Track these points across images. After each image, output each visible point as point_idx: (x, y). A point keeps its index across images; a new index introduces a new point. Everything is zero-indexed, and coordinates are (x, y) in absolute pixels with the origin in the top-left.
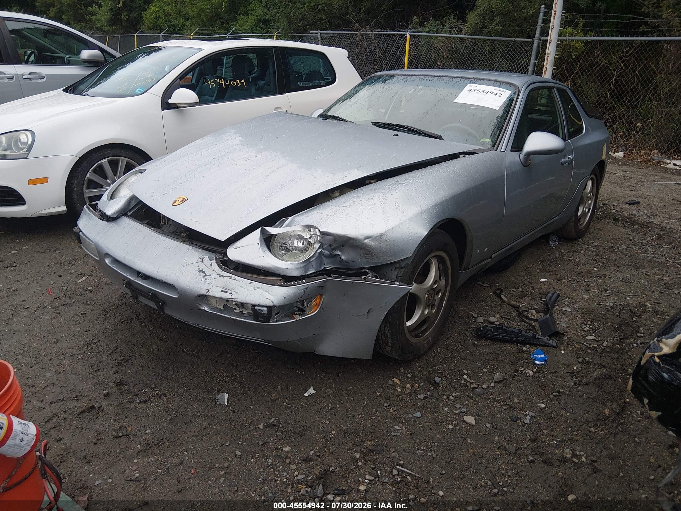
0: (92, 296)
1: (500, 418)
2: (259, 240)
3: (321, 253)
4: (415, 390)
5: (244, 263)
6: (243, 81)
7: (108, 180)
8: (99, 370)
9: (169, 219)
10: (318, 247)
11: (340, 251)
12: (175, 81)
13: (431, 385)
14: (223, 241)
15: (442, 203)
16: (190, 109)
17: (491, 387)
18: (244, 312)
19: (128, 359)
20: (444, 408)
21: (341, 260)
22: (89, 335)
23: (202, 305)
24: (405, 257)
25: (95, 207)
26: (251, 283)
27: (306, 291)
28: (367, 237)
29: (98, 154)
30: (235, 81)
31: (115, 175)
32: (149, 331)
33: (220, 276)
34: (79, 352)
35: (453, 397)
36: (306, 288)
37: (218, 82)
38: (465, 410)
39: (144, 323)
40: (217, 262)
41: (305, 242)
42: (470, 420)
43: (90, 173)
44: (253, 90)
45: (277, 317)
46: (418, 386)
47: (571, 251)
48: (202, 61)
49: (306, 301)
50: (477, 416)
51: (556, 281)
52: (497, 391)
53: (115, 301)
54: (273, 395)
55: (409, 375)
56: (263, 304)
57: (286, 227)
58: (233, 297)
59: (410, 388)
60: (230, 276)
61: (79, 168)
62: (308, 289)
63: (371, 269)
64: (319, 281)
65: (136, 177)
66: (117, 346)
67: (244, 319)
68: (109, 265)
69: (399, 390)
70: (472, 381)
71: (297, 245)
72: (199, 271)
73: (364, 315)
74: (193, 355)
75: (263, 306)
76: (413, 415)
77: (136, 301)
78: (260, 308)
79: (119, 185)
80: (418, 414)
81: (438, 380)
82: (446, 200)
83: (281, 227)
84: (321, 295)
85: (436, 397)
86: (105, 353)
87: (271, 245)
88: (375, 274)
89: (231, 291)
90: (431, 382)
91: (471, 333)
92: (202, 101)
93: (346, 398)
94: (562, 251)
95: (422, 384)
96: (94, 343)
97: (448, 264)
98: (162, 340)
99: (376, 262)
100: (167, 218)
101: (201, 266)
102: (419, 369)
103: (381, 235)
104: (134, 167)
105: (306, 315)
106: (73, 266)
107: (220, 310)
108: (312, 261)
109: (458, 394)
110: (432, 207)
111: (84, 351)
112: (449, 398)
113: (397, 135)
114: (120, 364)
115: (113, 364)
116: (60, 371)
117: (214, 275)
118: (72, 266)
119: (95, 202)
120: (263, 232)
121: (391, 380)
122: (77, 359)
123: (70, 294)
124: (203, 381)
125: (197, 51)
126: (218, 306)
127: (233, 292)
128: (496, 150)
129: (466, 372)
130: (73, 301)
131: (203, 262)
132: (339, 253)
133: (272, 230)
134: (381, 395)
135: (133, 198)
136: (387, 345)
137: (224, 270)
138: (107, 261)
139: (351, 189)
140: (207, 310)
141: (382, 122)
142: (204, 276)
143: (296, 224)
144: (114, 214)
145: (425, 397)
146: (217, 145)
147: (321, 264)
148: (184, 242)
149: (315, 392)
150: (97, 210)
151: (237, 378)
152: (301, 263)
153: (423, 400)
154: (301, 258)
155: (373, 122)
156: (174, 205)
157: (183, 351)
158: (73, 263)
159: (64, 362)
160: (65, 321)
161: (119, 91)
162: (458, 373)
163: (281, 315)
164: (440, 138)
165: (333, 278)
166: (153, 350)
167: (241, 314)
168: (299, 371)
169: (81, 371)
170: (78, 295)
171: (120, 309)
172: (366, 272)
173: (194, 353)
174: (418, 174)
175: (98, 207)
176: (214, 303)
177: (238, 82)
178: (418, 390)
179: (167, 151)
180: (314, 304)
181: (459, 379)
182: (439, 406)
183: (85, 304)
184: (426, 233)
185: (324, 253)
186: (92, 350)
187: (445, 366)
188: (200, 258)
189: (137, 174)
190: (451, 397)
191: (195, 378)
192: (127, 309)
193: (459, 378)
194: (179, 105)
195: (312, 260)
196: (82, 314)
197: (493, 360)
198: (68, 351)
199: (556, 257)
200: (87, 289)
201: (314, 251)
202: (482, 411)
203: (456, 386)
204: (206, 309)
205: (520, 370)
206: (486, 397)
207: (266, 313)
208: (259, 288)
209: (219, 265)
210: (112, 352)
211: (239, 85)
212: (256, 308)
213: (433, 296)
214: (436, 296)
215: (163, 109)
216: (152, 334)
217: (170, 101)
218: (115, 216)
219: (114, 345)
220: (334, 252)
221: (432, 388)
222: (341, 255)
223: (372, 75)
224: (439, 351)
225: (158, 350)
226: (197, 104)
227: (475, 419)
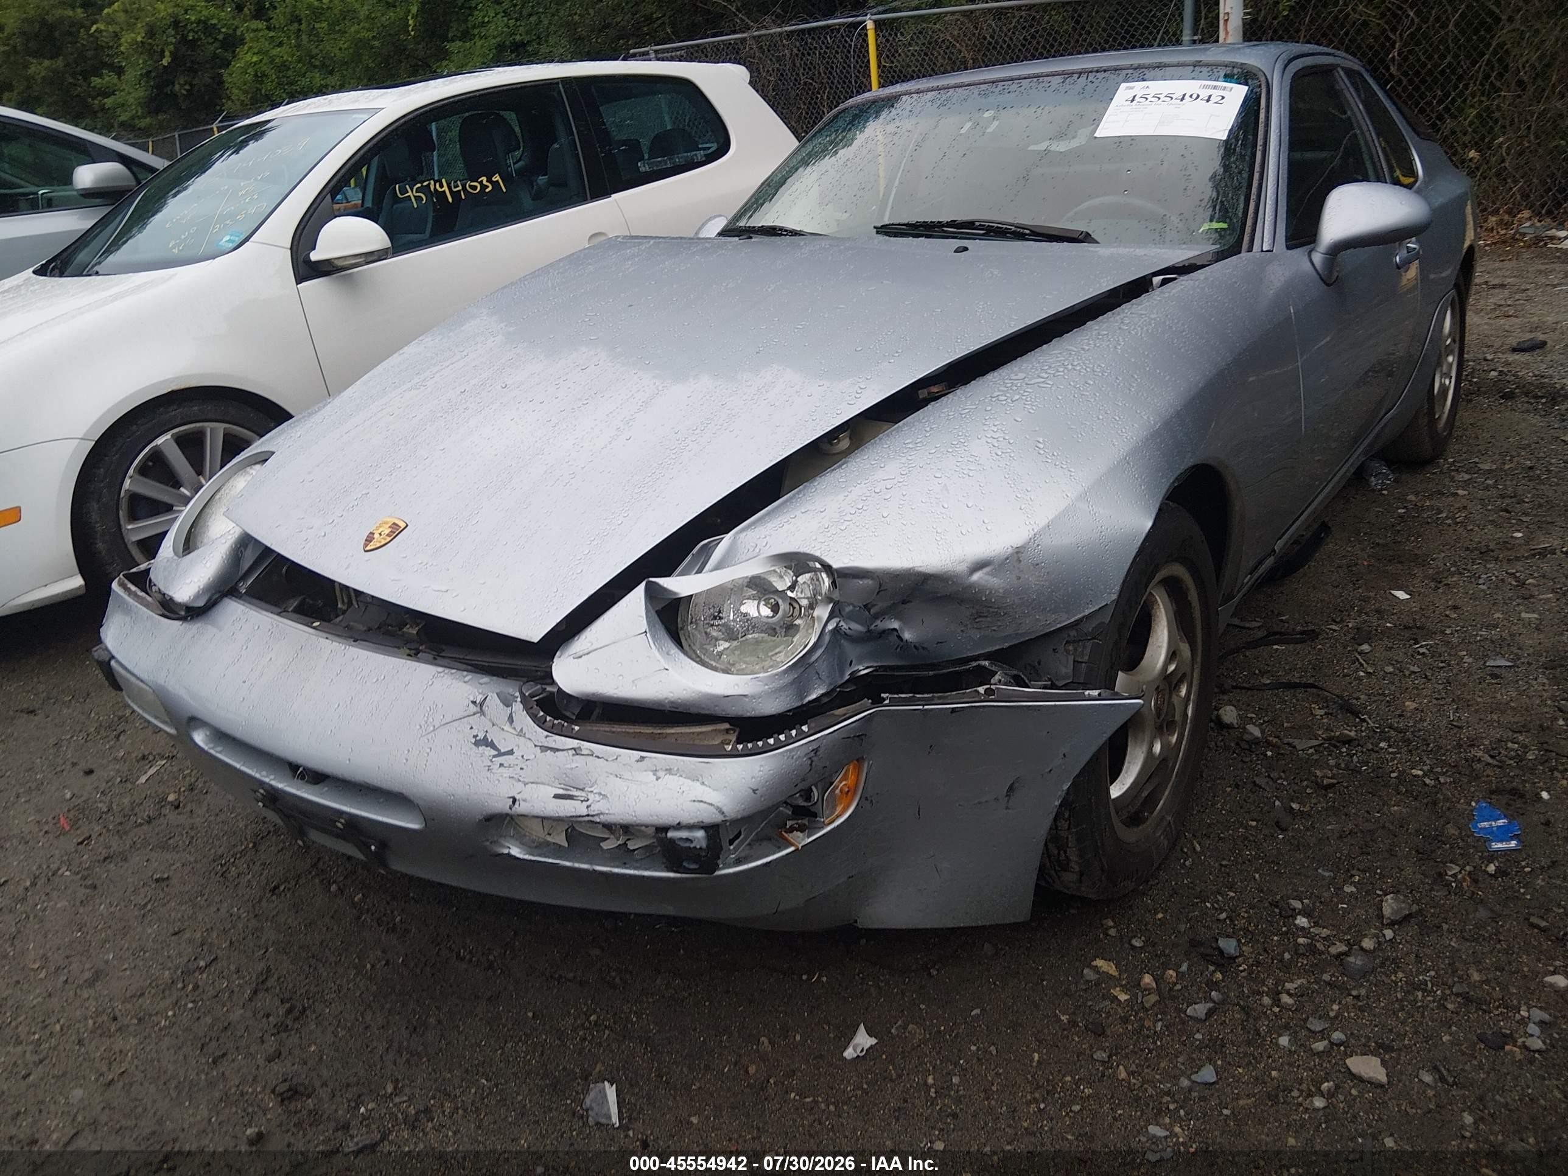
0: (182, 819)
1: (1452, 1043)
2: (645, 622)
3: (837, 630)
4: (1171, 989)
5: (611, 698)
6: (496, 178)
7: (182, 489)
8: (224, 1055)
9: (358, 593)
10: (827, 615)
11: (898, 617)
12: (318, 201)
13: (1213, 964)
14: (536, 640)
15: (1168, 424)
16: (369, 269)
17: (1386, 941)
18: (631, 846)
19: (304, 1010)
20: (1277, 1039)
21: (902, 644)
22: (183, 945)
23: (502, 841)
24: (1097, 607)
25: (142, 580)
26: (642, 758)
27: (815, 759)
28: (977, 563)
29: (143, 425)
30: (477, 181)
31: (200, 472)
32: (354, 905)
33: (544, 749)
34: (162, 1005)
35: (1290, 995)
36: (816, 751)
37: (432, 189)
38: (1343, 1037)
39: (334, 882)
40: (528, 709)
41: (780, 602)
42: (1369, 1067)
43: (131, 477)
44: (527, 202)
45: (736, 849)
46: (1174, 975)
47: (1431, 495)
48: (382, 139)
49: (816, 788)
50: (1381, 1049)
51: (1433, 585)
52: (1407, 954)
53: (246, 826)
54: (752, 1070)
55: (1137, 943)
56: (692, 822)
57: (717, 568)
58: (595, 808)
59: (1154, 985)
60: (575, 746)
61: (99, 468)
62: (821, 750)
63: (998, 657)
64: (850, 720)
65: (249, 478)
66: (269, 970)
67: (635, 868)
68: (206, 748)
69: (1123, 997)
70: (1325, 932)
71: (756, 614)
72: (477, 743)
73: (996, 799)
74: (491, 966)
75: (691, 827)
76: (1193, 1077)
77: (300, 843)
78: (684, 834)
79: (204, 507)
80: (1207, 1074)
81: (1229, 945)
82: (1178, 414)
83: (699, 571)
84: (860, 760)
85: (1238, 1004)
86: (235, 998)
87: (682, 629)
88: (1015, 672)
89: (583, 794)
90: (1207, 955)
91: (1269, 776)
92: (400, 244)
93: (973, 1048)
94: (1408, 498)
95: (1184, 967)
96: (201, 970)
97: (1193, 595)
98: (394, 929)
99: (1010, 635)
100: (355, 591)
101: (481, 726)
102: (1160, 916)
103: (1018, 551)
104: (247, 444)
105: (822, 828)
106: (122, 738)
107: (557, 850)
108: (816, 660)
109: (1299, 982)
110: (1147, 440)
111: (174, 998)
112: (1279, 1000)
113: (966, 249)
114: (281, 1028)
115: (261, 1029)
116: (110, 1077)
117: (525, 748)
118: (118, 737)
119: (143, 567)
120: (654, 594)
121: (1089, 966)
122: (156, 1029)
123: (121, 823)
124: (534, 1052)
125: (365, 117)
126: (549, 839)
127: (591, 796)
128: (1250, 250)
129: (1297, 904)
130: (128, 843)
131: (482, 713)
132: (895, 625)
133: (679, 584)
134: (1073, 1023)
135: (246, 541)
136: (1065, 867)
137: (552, 730)
138: (199, 738)
139: (885, 425)
140: (518, 855)
141: (905, 221)
142: (494, 756)
143: (750, 555)
144: (197, 596)
145: (1210, 1010)
146: (465, 353)
147: (842, 663)
148: (416, 654)
149: (873, 1041)
150: (150, 587)
151: (633, 1024)
152: (786, 671)
153: (1206, 1020)
154: (780, 658)
155: (879, 225)
156: (368, 548)
157: (458, 955)
158: (120, 728)
159: (119, 1044)
160: (112, 909)
161: (175, 251)
162: (1277, 910)
163: (745, 839)
164: (1085, 238)
165: (891, 704)
166: (373, 966)
167: (623, 854)
168: (811, 976)
169: (171, 1068)
170: (141, 825)
171: (263, 848)
172: (984, 667)
173: (491, 957)
174: (1071, 348)
175: (150, 580)
176: (538, 832)
177: (485, 182)
178: (1178, 987)
179: (329, 389)
180: (841, 791)
181: (1286, 933)
182: (1259, 1034)
183: (163, 847)
184: (1149, 524)
185: (848, 631)
186: (197, 993)
187: (1232, 894)
188: (474, 703)
189: (248, 469)
190: (1286, 999)
191: (509, 1045)
192: (281, 845)
193: (1284, 929)
194: (340, 263)
195: (814, 658)
196: (157, 880)
197: (1362, 853)
198: (129, 1006)
199: (1401, 516)
200: (165, 799)
201: (818, 628)
202: (1391, 1031)
203: (1287, 956)
204: (516, 851)
205: (1450, 873)
206: (1387, 981)
207: (704, 845)
208: (669, 771)
209: (534, 717)
210: (255, 992)
211: (487, 190)
212: (670, 834)
213: (1167, 697)
214: (1174, 696)
215: (300, 279)
216: (362, 914)
217: (314, 256)
218: (201, 603)
219: (262, 966)
220: (878, 622)
221: (1219, 976)
222: (901, 628)
223: (841, 107)
224: (1198, 848)
225: (387, 963)
226: (387, 253)
227: (1384, 1063)
